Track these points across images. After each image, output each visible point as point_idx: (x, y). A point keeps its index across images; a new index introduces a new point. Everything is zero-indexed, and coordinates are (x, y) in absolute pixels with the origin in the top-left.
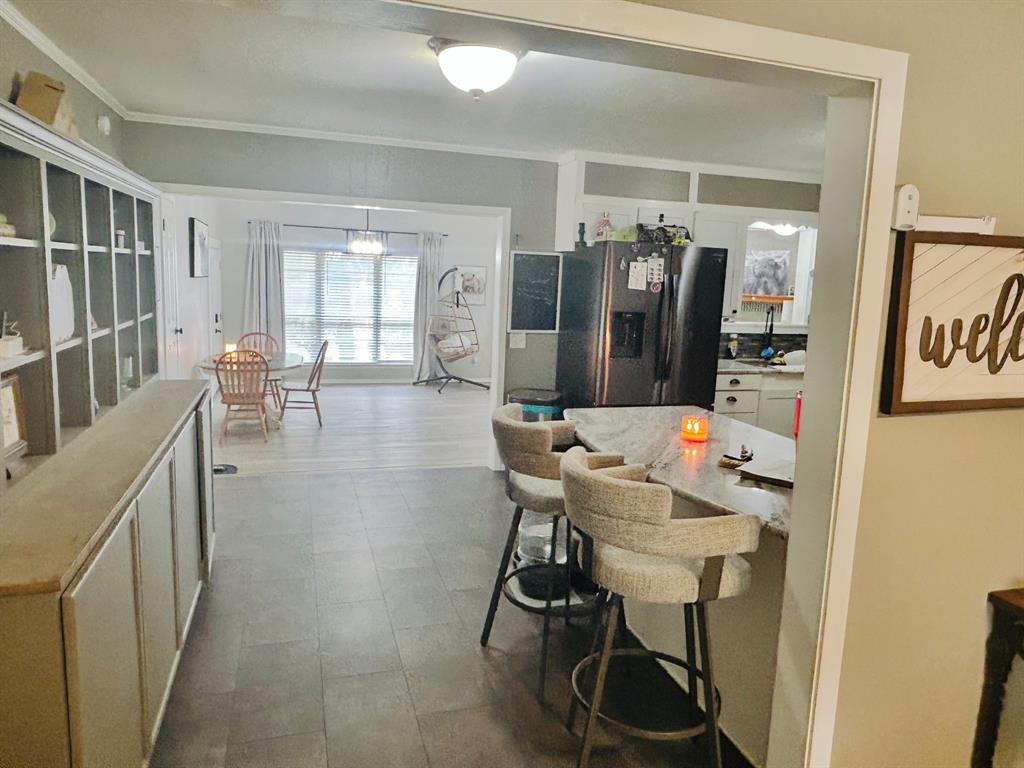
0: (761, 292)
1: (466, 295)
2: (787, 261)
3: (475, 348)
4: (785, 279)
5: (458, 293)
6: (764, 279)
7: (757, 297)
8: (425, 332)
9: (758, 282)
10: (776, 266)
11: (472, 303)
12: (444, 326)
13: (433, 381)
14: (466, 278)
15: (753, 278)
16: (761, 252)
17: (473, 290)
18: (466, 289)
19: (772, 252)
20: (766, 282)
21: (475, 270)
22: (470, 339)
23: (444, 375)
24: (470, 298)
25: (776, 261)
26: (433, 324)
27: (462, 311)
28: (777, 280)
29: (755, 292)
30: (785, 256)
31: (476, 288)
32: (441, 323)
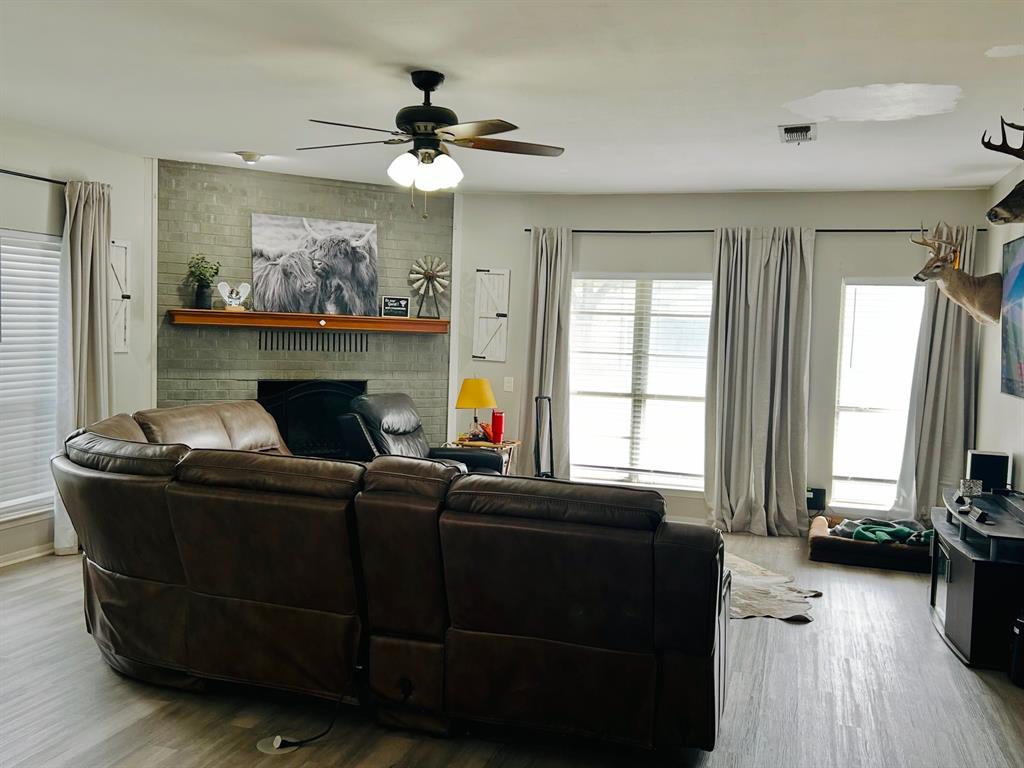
0: (331, 309)
2: (375, 246)
4: (373, 282)
6: (335, 282)
7: (325, 319)
9: (324, 287)
10: (353, 256)
15: (312, 278)
16: (322, 224)
19: (343, 224)
20: (339, 288)
25: (354, 243)
28: (360, 284)
29: (322, 310)
30: (368, 235)
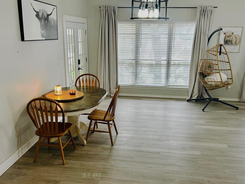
1: (227, 47)
3: (230, 81)
5: (221, 45)
8: (197, 71)
11: (230, 51)
12: (210, 67)
13: (200, 100)
14: (228, 35)
17: (232, 43)
18: (226, 42)
21: (233, 30)
22: (227, 75)
23: (208, 97)
24: (228, 48)
26: (202, 66)
27: (223, 57)
31: (234, 42)
32: (208, 65)
